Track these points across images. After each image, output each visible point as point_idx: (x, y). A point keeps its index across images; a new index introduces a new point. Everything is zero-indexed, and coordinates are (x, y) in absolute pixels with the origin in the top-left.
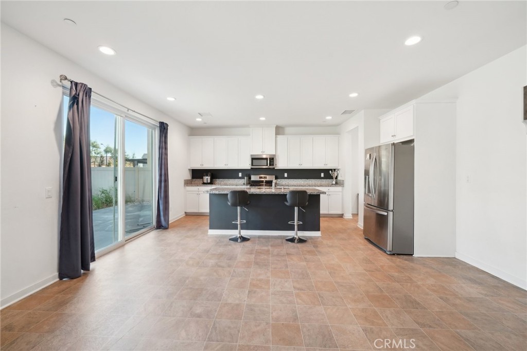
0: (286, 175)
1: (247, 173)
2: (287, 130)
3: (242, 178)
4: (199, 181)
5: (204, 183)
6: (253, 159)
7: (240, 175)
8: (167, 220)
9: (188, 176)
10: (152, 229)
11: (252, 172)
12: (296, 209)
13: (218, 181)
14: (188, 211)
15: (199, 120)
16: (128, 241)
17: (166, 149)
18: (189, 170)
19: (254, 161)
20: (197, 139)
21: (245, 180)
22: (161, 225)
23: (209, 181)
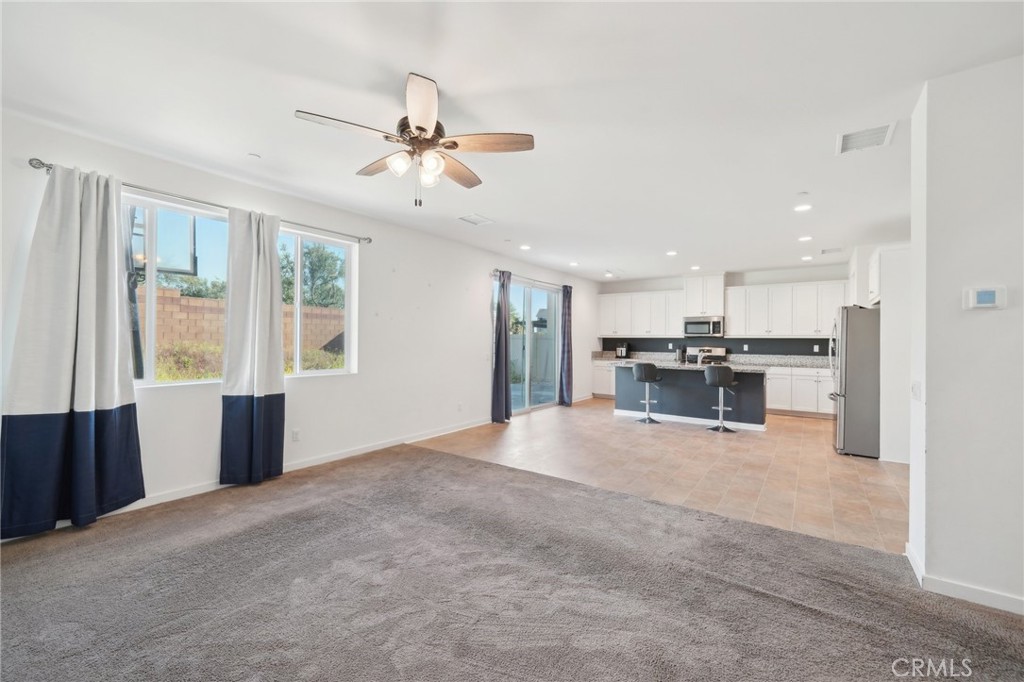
0: (746, 348)
1: (681, 345)
2: (748, 277)
3: (673, 351)
4: (611, 354)
5: (617, 357)
6: (687, 324)
7: (670, 346)
8: (570, 396)
9: (598, 348)
10: (555, 405)
11: (689, 342)
12: (721, 390)
13: (638, 354)
14: (597, 392)
15: (609, 275)
17: (570, 315)
18: (599, 339)
19: (689, 326)
20: (608, 298)
21: (677, 354)
22: (564, 402)
23: (624, 354)
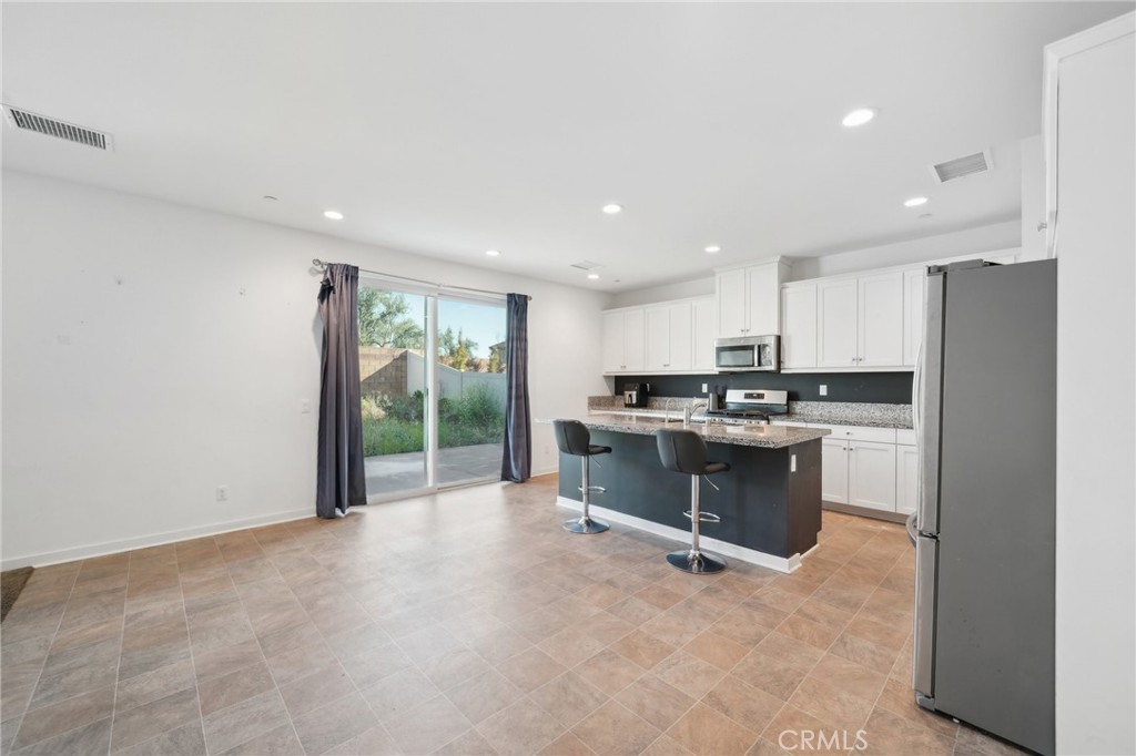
0: (823, 390)
1: (720, 383)
2: (828, 262)
5: (627, 406)
6: (719, 350)
7: (703, 388)
12: (695, 480)
13: (660, 401)
16: (441, 490)
18: (607, 377)
19: (722, 354)
20: (615, 315)
22: (511, 474)
23: (633, 401)
